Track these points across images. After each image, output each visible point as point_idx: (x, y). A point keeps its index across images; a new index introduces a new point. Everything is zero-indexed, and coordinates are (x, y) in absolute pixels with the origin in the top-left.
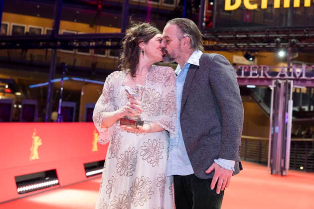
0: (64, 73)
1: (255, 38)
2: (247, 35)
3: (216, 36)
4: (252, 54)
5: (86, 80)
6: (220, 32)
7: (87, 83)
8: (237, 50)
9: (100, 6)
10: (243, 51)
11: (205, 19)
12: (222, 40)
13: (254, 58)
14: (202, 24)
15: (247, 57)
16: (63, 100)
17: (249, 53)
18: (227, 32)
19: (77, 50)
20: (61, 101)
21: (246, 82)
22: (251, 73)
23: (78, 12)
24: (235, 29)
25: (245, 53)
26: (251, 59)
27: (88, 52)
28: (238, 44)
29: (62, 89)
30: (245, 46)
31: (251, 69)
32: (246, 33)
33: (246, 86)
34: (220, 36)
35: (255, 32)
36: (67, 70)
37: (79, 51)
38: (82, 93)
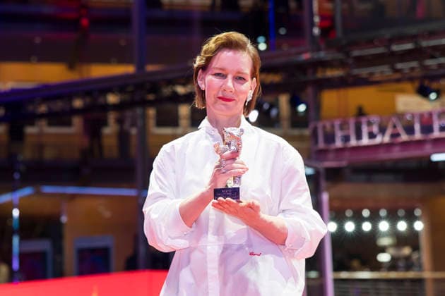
0: (17, 176)
1: (435, 48)
2: (416, 43)
3: (347, 54)
4: (434, 85)
5: (71, 190)
6: (356, 44)
7: (73, 197)
8: (398, 81)
9: (85, 22)
10: (411, 80)
11: (317, 19)
12: (361, 61)
13: (439, 93)
14: (311, 31)
15: (424, 92)
16: (22, 239)
17: (426, 83)
18: (370, 43)
19: (43, 123)
20: (16, 241)
21: (428, 148)
22: (436, 126)
23: (38, 40)
24: (387, 33)
25: (417, 84)
26: (433, 96)
27: (69, 124)
28: (399, 66)
29: (16, 213)
30: (412, 69)
31: (435, 118)
32: (413, 38)
33: (429, 157)
34: (356, 53)
35: (432, 34)
36: (22, 168)
37: (50, 124)
38: (64, 219)
